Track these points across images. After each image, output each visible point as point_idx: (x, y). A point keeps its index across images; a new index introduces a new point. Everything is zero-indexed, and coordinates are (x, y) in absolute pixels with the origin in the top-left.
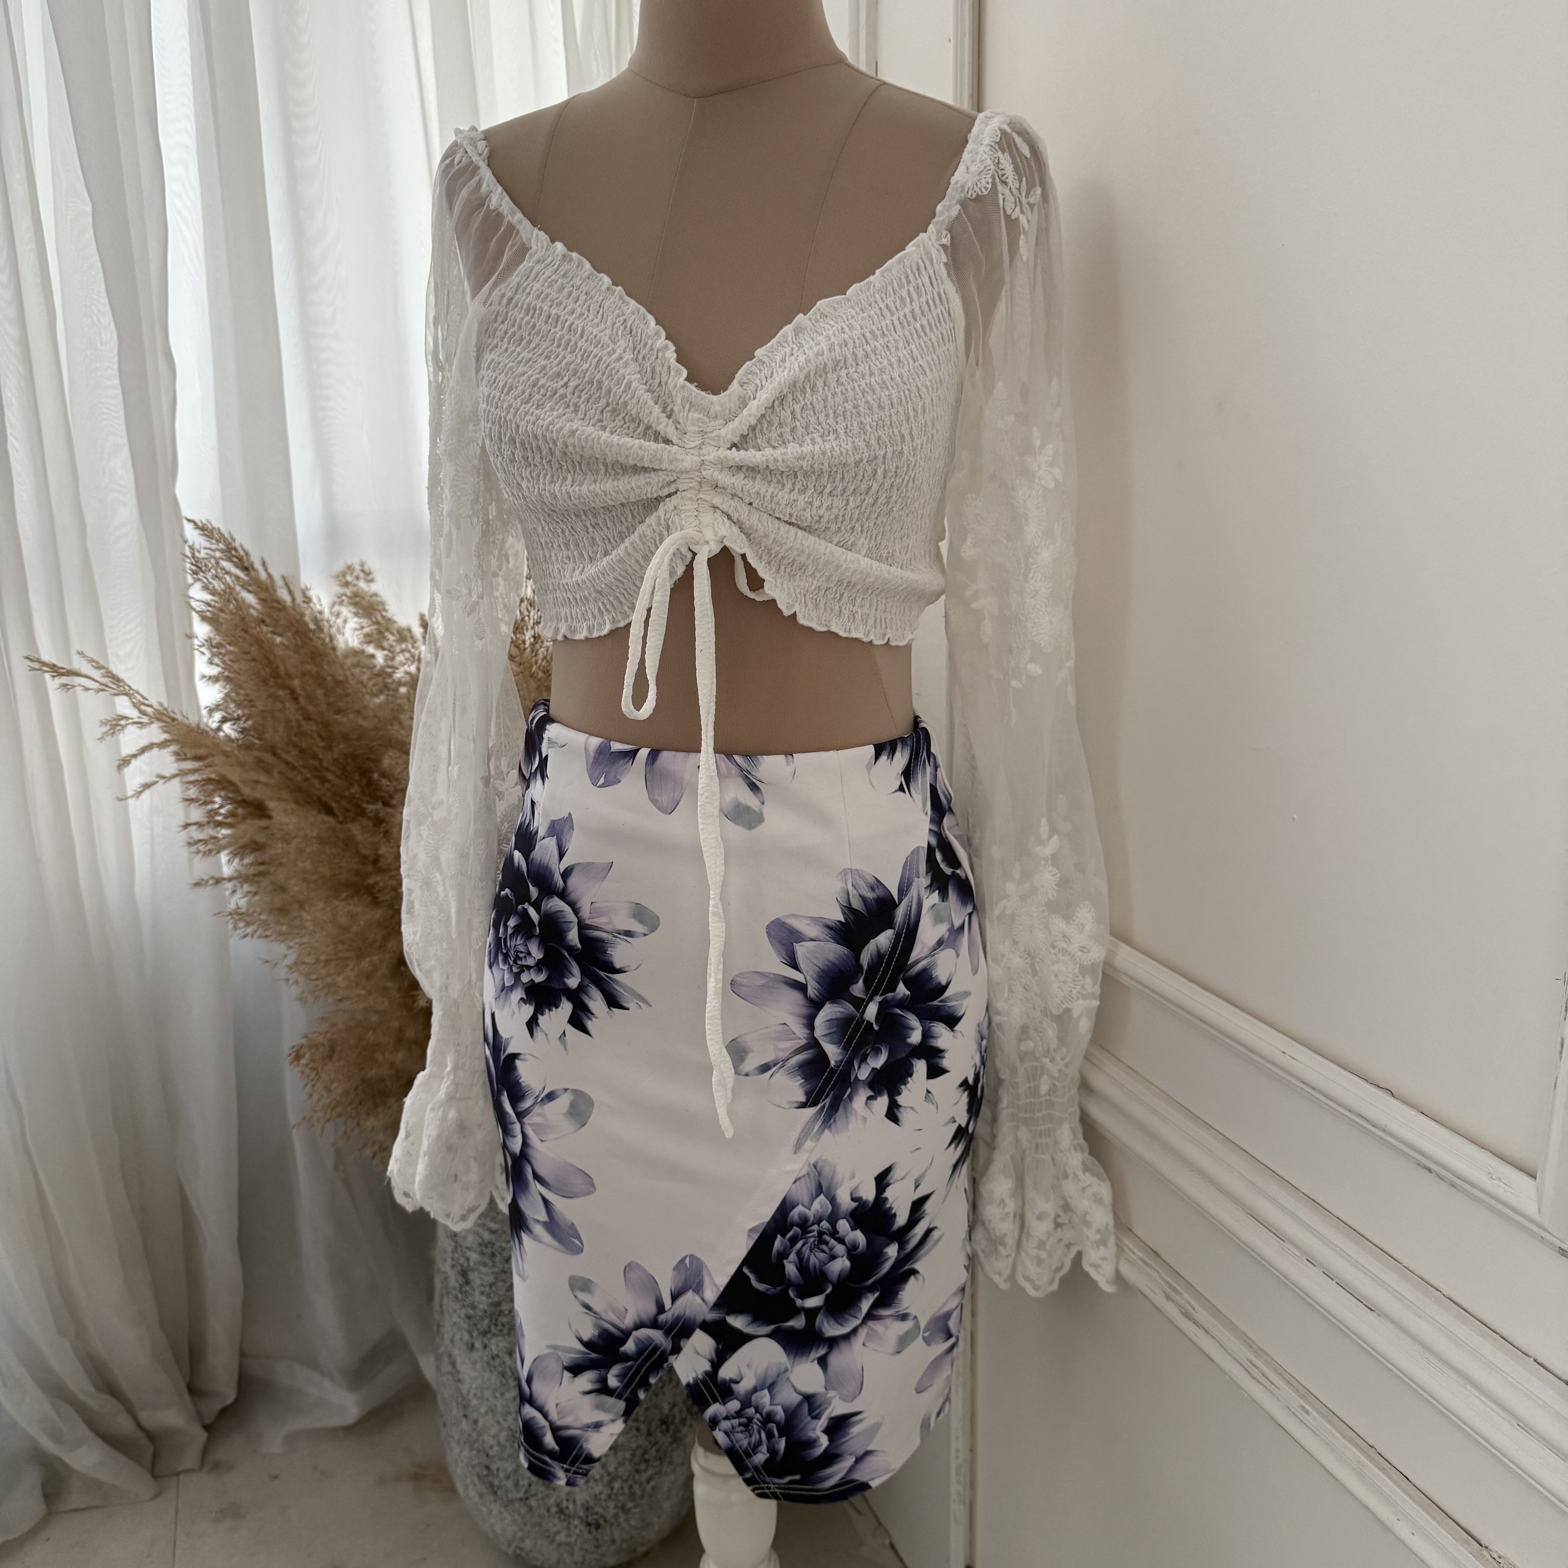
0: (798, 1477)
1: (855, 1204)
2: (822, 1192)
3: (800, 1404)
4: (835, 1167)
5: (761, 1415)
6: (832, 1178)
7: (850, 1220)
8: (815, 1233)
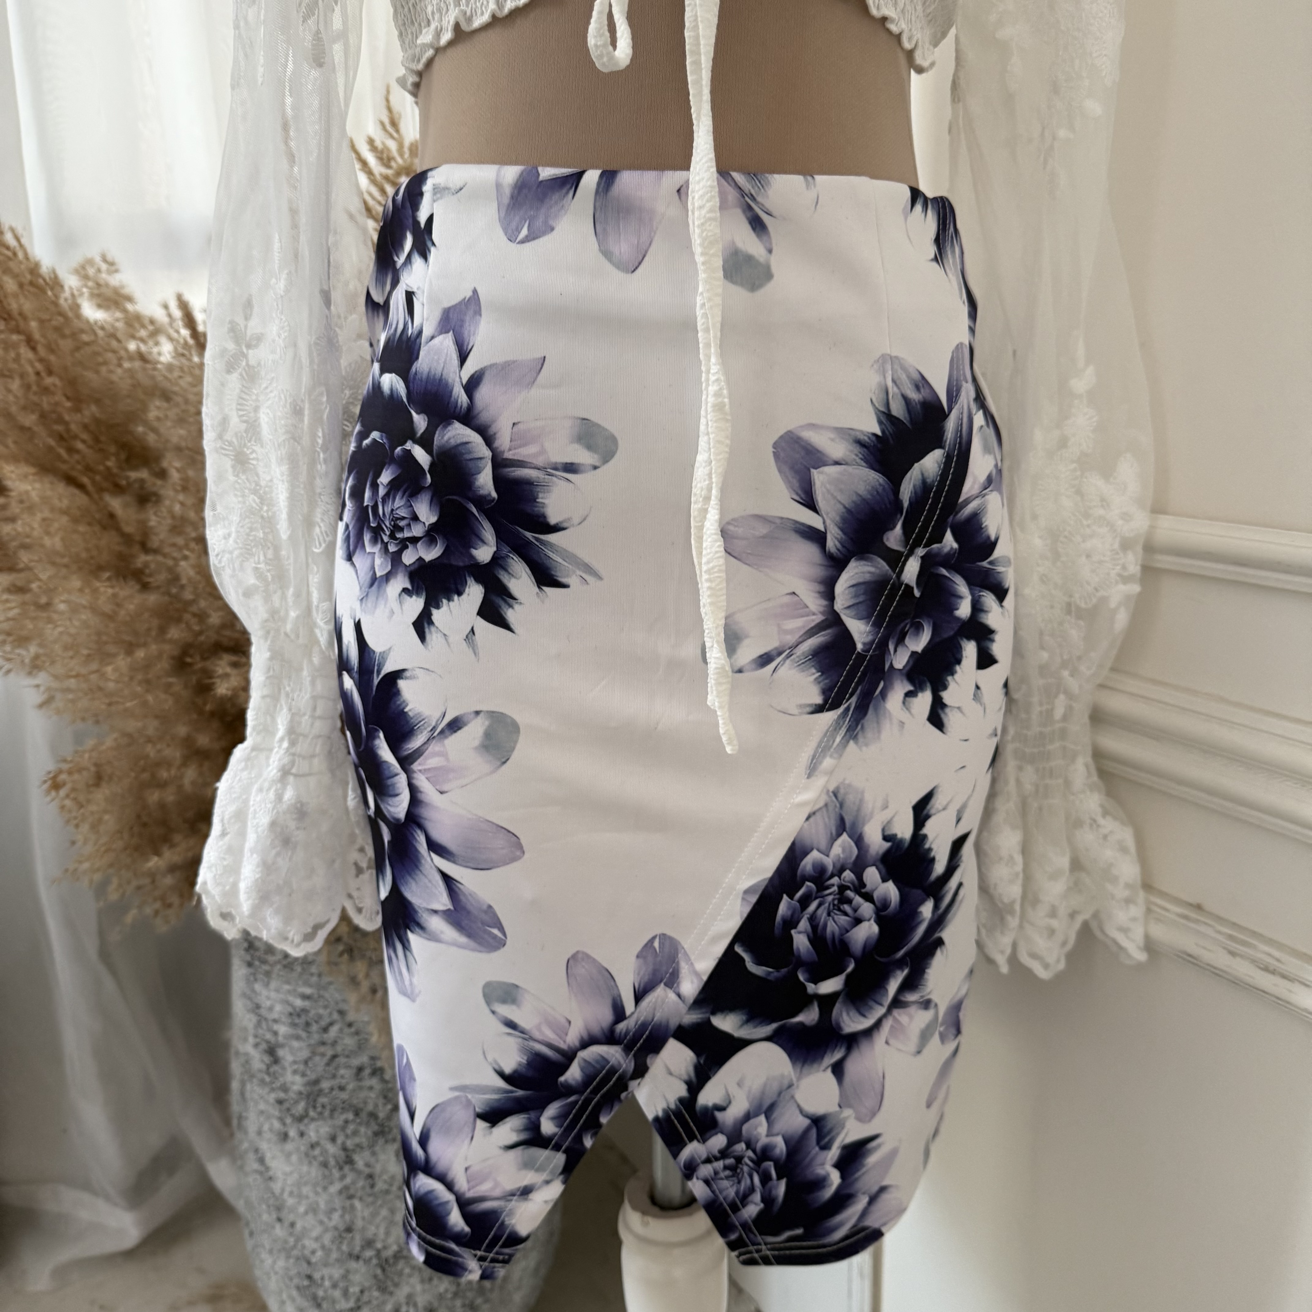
0: (799, 1231)
1: (887, 845)
2: (844, 830)
3: (807, 1131)
4: (863, 793)
5: (754, 1151)
6: (859, 810)
7: (881, 866)
8: (835, 888)
